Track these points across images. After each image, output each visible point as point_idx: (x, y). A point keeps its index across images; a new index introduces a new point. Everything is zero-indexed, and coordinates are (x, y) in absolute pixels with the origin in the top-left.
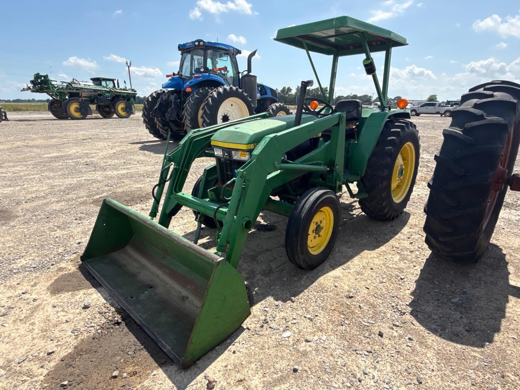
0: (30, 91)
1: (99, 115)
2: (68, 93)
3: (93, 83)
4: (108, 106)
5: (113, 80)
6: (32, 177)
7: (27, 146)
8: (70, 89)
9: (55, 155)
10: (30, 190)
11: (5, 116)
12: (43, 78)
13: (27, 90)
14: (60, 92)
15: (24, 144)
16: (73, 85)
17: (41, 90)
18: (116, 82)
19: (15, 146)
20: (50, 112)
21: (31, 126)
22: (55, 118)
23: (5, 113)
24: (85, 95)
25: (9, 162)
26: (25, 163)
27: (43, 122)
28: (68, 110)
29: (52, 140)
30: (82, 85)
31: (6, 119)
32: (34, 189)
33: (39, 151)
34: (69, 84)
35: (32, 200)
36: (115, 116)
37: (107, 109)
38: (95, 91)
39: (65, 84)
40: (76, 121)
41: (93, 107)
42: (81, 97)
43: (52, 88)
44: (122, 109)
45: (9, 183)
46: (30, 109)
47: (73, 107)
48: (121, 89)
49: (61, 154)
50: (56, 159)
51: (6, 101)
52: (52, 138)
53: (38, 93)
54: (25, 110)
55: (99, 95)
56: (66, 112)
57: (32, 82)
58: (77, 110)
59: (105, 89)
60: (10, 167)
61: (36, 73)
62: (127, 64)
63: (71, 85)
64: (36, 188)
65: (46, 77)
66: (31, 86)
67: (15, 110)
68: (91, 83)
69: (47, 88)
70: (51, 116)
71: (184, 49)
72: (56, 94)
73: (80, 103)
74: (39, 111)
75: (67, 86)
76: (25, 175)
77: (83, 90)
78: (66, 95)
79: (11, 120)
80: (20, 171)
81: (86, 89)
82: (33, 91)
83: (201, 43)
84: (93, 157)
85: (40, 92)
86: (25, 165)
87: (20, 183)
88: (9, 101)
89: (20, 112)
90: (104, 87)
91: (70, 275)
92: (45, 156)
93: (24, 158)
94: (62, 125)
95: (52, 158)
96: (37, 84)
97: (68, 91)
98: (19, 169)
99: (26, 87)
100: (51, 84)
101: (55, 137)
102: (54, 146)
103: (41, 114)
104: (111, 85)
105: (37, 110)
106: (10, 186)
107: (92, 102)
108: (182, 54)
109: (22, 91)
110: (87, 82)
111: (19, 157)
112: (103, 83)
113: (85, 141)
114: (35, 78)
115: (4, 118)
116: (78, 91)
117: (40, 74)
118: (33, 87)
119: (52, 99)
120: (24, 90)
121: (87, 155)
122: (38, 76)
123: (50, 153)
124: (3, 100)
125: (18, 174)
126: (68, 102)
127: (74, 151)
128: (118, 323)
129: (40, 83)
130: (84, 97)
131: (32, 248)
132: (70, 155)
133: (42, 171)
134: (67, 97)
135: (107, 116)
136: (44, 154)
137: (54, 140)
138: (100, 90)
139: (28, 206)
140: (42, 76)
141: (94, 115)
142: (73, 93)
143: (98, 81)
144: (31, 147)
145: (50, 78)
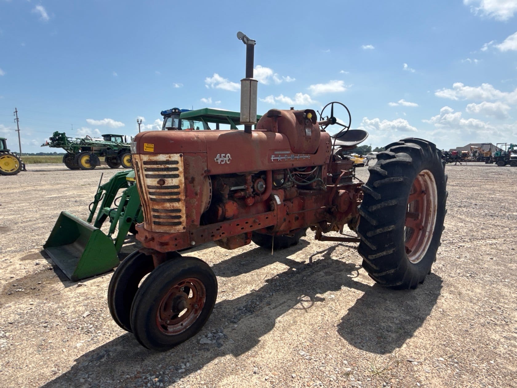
0: (48, 146)
1: (107, 166)
2: (82, 147)
3: (104, 139)
4: (115, 158)
5: (121, 136)
6: (31, 209)
7: (35, 190)
8: (83, 144)
9: (55, 196)
10: (27, 217)
11: (24, 167)
12: (60, 136)
13: (46, 145)
14: (75, 147)
15: (33, 188)
16: (86, 141)
17: (58, 146)
18: (124, 138)
19: (25, 190)
20: (64, 164)
21: (44, 176)
22: (68, 169)
23: (24, 165)
24: (96, 149)
25: (18, 200)
26: (30, 201)
27: (56, 172)
28: (79, 161)
29: (57, 186)
30: (94, 140)
31: (25, 170)
32: (30, 216)
33: (43, 193)
34: (83, 140)
35: (27, 222)
36: (121, 167)
37: (115, 161)
38: (105, 145)
39: (79, 140)
40: (85, 171)
41: (102, 159)
42: (92, 150)
43: (68, 143)
44: (127, 160)
45: (13, 213)
46: (49, 161)
47: (84, 160)
48: (128, 144)
49: (60, 195)
50: (53, 199)
51: (30, 155)
52: (58, 184)
53: (56, 148)
54: (44, 163)
55: (108, 149)
56: (78, 163)
57: (51, 139)
58: (87, 162)
59: (114, 144)
60: (17, 203)
61: (56, 131)
62: (138, 122)
63: (84, 141)
64: (31, 216)
65: (63, 134)
66: (50, 141)
67: (35, 163)
68: (102, 139)
69: (63, 144)
70: (65, 167)
71: (166, 115)
72: (71, 149)
73: (90, 155)
74: (57, 163)
75: (81, 142)
76: (26, 209)
77: (95, 145)
78: (79, 149)
79: (29, 171)
80: (24, 206)
81: (96, 144)
82: (51, 146)
83: (177, 111)
84: (83, 197)
85: (57, 147)
86: (29, 203)
87: (21, 213)
88: (33, 154)
89: (39, 164)
90: (113, 142)
91: (35, 254)
92: (47, 197)
93: (30, 198)
94: (71, 175)
95: (51, 197)
96: (55, 141)
97: (81, 146)
98: (24, 205)
99: (45, 143)
100: (67, 140)
101: (60, 184)
102: (57, 190)
103: (58, 165)
104: (119, 140)
105: (55, 162)
106: (14, 215)
107: (101, 155)
108: (164, 118)
109: (42, 146)
110: (98, 138)
111: (26, 197)
112: (113, 139)
113: (83, 186)
114: (54, 136)
115: (23, 169)
116: (89, 146)
117: (59, 132)
118: (51, 143)
119: (67, 152)
120: (43, 145)
121: (79, 196)
122: (56, 134)
123: (51, 195)
124: (27, 154)
125: (21, 208)
126: (80, 155)
127: (71, 193)
128: (51, 269)
129: (57, 140)
130: (95, 151)
131: (17, 243)
132: (66, 196)
133: (40, 206)
134: (80, 151)
135: (115, 166)
136: (46, 195)
137: (59, 186)
138: (109, 145)
139: (22, 225)
140: (60, 134)
141: (102, 166)
142: (86, 147)
143: (107, 137)
144: (38, 190)
145: (67, 135)
